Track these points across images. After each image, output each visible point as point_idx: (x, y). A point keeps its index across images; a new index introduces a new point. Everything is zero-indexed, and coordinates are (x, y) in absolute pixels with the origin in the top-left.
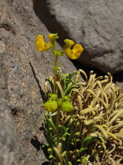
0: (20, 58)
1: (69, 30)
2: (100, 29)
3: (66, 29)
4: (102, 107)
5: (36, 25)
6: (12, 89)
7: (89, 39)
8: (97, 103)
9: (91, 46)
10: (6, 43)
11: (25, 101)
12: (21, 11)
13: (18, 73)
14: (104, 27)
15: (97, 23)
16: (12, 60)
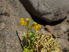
0: (11, 29)
1: (32, 4)
2: (46, 4)
3: (31, 3)
4: (47, 50)
5: (19, 7)
6: (7, 45)
7: (41, 8)
8: (44, 49)
9: (41, 11)
10: (5, 23)
11: (13, 48)
12: (12, 2)
13: (10, 36)
14: (47, 3)
15: (44, 1)
16: (8, 31)
